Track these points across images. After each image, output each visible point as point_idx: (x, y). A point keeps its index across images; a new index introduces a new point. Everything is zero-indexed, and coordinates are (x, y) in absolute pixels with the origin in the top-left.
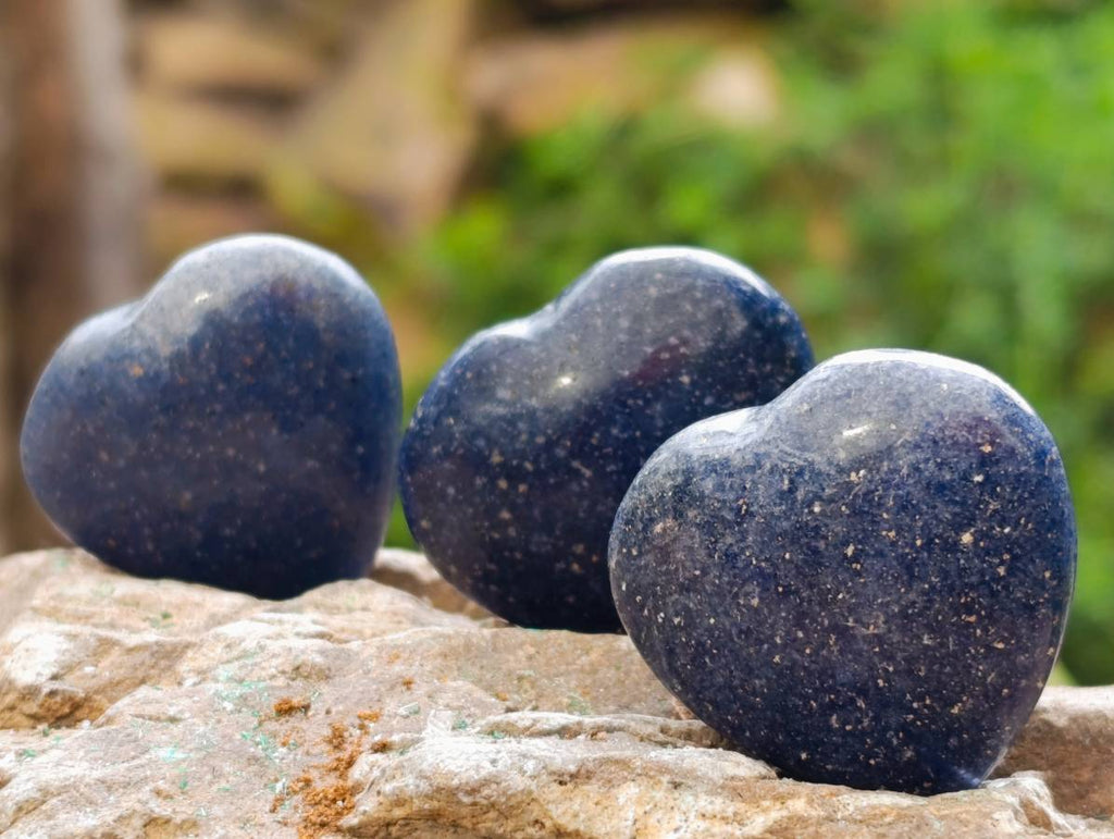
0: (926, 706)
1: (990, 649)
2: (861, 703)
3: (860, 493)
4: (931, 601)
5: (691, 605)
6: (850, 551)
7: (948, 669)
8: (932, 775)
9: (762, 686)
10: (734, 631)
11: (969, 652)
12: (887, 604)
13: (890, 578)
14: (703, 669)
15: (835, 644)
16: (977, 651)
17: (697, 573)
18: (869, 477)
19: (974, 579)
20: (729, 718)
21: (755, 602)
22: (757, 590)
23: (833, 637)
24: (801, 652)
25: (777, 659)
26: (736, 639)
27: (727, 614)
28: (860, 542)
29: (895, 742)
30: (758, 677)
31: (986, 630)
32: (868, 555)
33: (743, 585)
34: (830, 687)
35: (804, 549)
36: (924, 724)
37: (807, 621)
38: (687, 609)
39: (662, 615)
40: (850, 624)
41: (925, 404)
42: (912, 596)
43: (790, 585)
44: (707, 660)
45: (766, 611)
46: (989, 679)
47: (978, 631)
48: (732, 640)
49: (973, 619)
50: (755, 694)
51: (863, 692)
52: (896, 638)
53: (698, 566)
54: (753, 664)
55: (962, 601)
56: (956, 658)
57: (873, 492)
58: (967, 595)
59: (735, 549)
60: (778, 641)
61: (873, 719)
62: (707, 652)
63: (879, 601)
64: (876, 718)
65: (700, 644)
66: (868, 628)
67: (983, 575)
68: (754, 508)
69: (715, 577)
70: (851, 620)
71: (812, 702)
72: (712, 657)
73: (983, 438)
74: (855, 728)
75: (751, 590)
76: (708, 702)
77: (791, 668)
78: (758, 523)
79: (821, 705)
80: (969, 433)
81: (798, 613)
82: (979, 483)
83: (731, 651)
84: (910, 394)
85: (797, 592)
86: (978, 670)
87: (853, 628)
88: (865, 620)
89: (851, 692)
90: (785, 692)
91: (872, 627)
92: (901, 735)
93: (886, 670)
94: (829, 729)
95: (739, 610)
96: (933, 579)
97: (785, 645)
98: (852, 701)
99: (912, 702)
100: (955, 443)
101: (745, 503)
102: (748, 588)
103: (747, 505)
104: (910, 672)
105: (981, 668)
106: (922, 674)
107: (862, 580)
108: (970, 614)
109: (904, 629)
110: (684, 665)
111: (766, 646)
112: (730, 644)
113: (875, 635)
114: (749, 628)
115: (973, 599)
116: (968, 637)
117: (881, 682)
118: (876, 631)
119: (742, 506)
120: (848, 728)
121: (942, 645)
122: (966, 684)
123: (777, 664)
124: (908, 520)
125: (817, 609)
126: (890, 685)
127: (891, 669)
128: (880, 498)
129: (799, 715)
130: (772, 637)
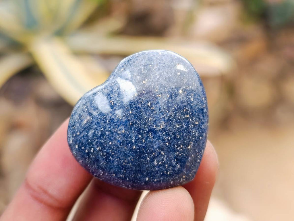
0: (181, 148)
1: (194, 125)
2: (162, 153)
3: (148, 86)
4: (176, 113)
5: (102, 141)
6: (149, 104)
7: (185, 134)
8: (185, 173)
9: (131, 159)
10: (118, 144)
11: (190, 127)
12: (164, 118)
13: (163, 109)
14: (110, 161)
15: (152, 135)
16: (191, 126)
17: (102, 129)
18: (148, 81)
19: (185, 104)
20: (121, 176)
21: (123, 131)
22: (123, 127)
23: (150, 133)
24: (141, 142)
25: (134, 147)
26: (120, 146)
27: (115, 139)
28: (152, 100)
29: (174, 163)
30: (129, 156)
31: (192, 119)
32: (155, 104)
33: (118, 127)
34: (152, 151)
35: (135, 108)
36: (182, 155)
37: (141, 131)
38: (101, 143)
39: (93, 149)
40: (155, 127)
41: (157, 58)
42: (170, 113)
43: (134, 121)
44: (111, 158)
45: (128, 133)
46: (196, 135)
47: (191, 120)
48: (118, 147)
49: (188, 116)
50: (129, 163)
51: (162, 149)
52: (169, 128)
53: (102, 127)
54: (127, 152)
55: (184, 111)
56: (186, 130)
57: (151, 85)
58: (185, 108)
59: (113, 117)
60: (133, 141)
61: (167, 157)
62: (110, 155)
63: (162, 117)
64: (168, 157)
65: (108, 153)
66: (160, 127)
67: (188, 102)
68: (116, 102)
69: (108, 128)
70: (154, 126)
71: (148, 158)
72: (112, 156)
73: (176, 63)
74: (162, 162)
75: (121, 127)
76: (113, 173)
77: (139, 149)
78: (118, 106)
79: (151, 159)
80: (172, 62)
81: (138, 129)
82: (179, 75)
83: (118, 151)
84: (152, 57)
85: (136, 123)
86: (193, 132)
87: (156, 128)
88: (158, 124)
89: (159, 150)
90: (139, 158)
91: (161, 126)
92: (176, 160)
93: (168, 139)
94: (154, 166)
95: (119, 136)
96: (175, 106)
97: (136, 142)
98: (160, 153)
99: (177, 148)
100: (169, 66)
101: (112, 101)
102: (120, 128)
103: (113, 102)
104: (175, 138)
105: (193, 131)
106: (178, 137)
107: (155, 112)
108: (187, 115)
109: (170, 125)
110: (103, 164)
111: (130, 145)
112: (118, 149)
113: (162, 129)
114: (123, 140)
115: (187, 110)
116: (188, 122)
117: (167, 144)
118: (163, 127)
119: (112, 103)
120: (160, 163)
121: (182, 127)
122: (191, 138)
123: (135, 149)
124: (163, 90)
125: (143, 126)
126: (170, 144)
127: (169, 138)
128: (154, 86)
129: (144, 165)
130: (131, 140)
